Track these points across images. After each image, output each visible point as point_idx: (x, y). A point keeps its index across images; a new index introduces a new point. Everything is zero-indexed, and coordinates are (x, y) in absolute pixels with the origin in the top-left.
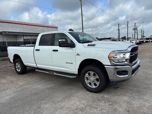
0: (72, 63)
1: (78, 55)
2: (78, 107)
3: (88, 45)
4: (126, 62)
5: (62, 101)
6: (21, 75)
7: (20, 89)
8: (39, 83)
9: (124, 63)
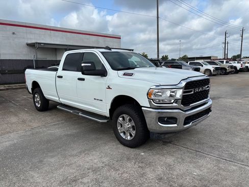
0: (102, 100)
1: (109, 88)
2: (93, 166)
3: (125, 74)
4: (175, 104)
5: (76, 155)
6: (41, 113)
7: (29, 133)
8: (61, 125)
9: (171, 105)
